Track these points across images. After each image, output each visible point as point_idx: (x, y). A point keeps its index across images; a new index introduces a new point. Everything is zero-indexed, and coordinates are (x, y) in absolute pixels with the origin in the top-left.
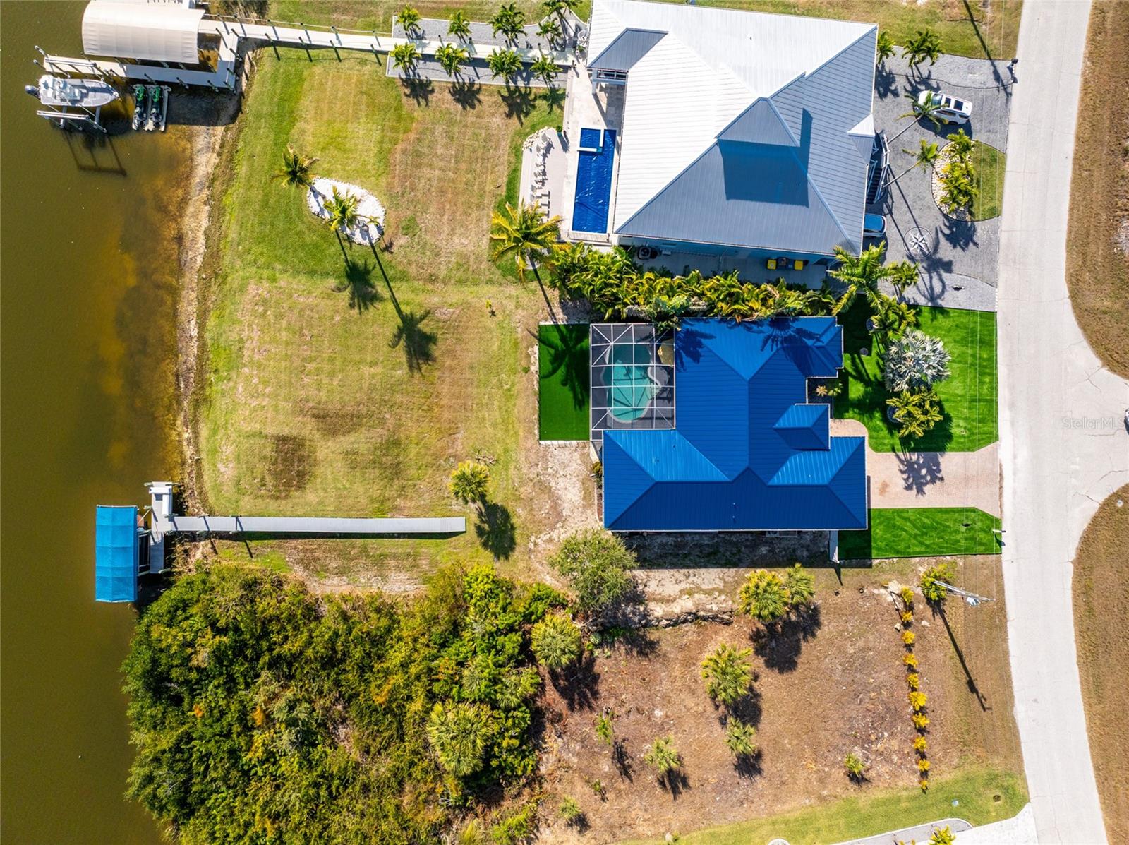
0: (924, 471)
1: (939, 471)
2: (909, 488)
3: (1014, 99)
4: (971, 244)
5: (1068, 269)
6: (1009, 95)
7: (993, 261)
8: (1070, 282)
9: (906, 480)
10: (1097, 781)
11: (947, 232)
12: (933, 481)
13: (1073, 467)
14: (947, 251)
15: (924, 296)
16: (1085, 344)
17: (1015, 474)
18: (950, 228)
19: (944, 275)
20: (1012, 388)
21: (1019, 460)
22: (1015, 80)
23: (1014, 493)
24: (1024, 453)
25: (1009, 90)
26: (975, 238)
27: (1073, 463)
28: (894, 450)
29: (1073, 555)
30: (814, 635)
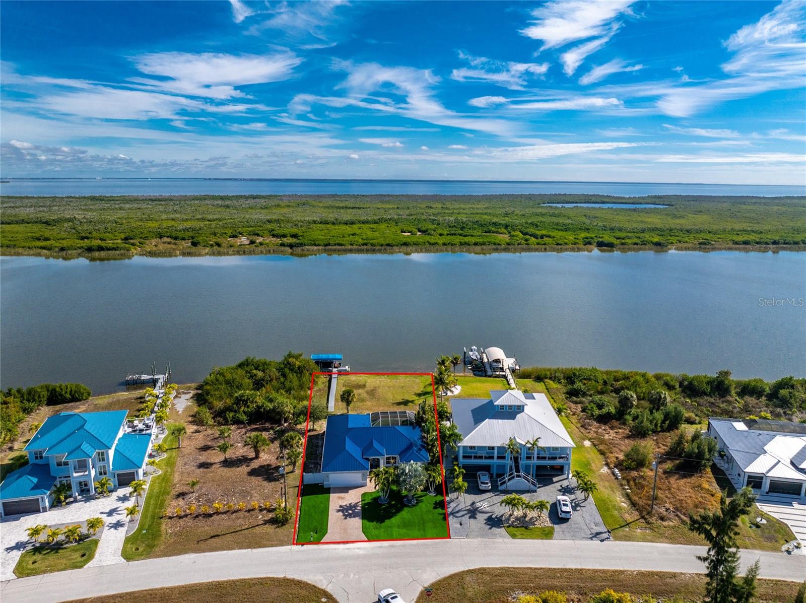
0: (350, 512)
1: (350, 517)
2: (341, 506)
3: (590, 542)
4: (490, 527)
5: (489, 568)
6: (591, 539)
7: (483, 536)
8: (480, 569)
9: (346, 505)
10: (122, 594)
11: (493, 516)
12: (344, 515)
13: (352, 575)
14: (481, 518)
15: (453, 510)
16: (439, 578)
17: (348, 549)
18: (496, 517)
19: (468, 516)
20: (404, 546)
21: (357, 550)
22: (602, 541)
23: (335, 549)
24: (361, 552)
25: (593, 538)
26: (494, 528)
27: (354, 575)
28: (362, 501)
29: (290, 576)
30: (264, 480)
